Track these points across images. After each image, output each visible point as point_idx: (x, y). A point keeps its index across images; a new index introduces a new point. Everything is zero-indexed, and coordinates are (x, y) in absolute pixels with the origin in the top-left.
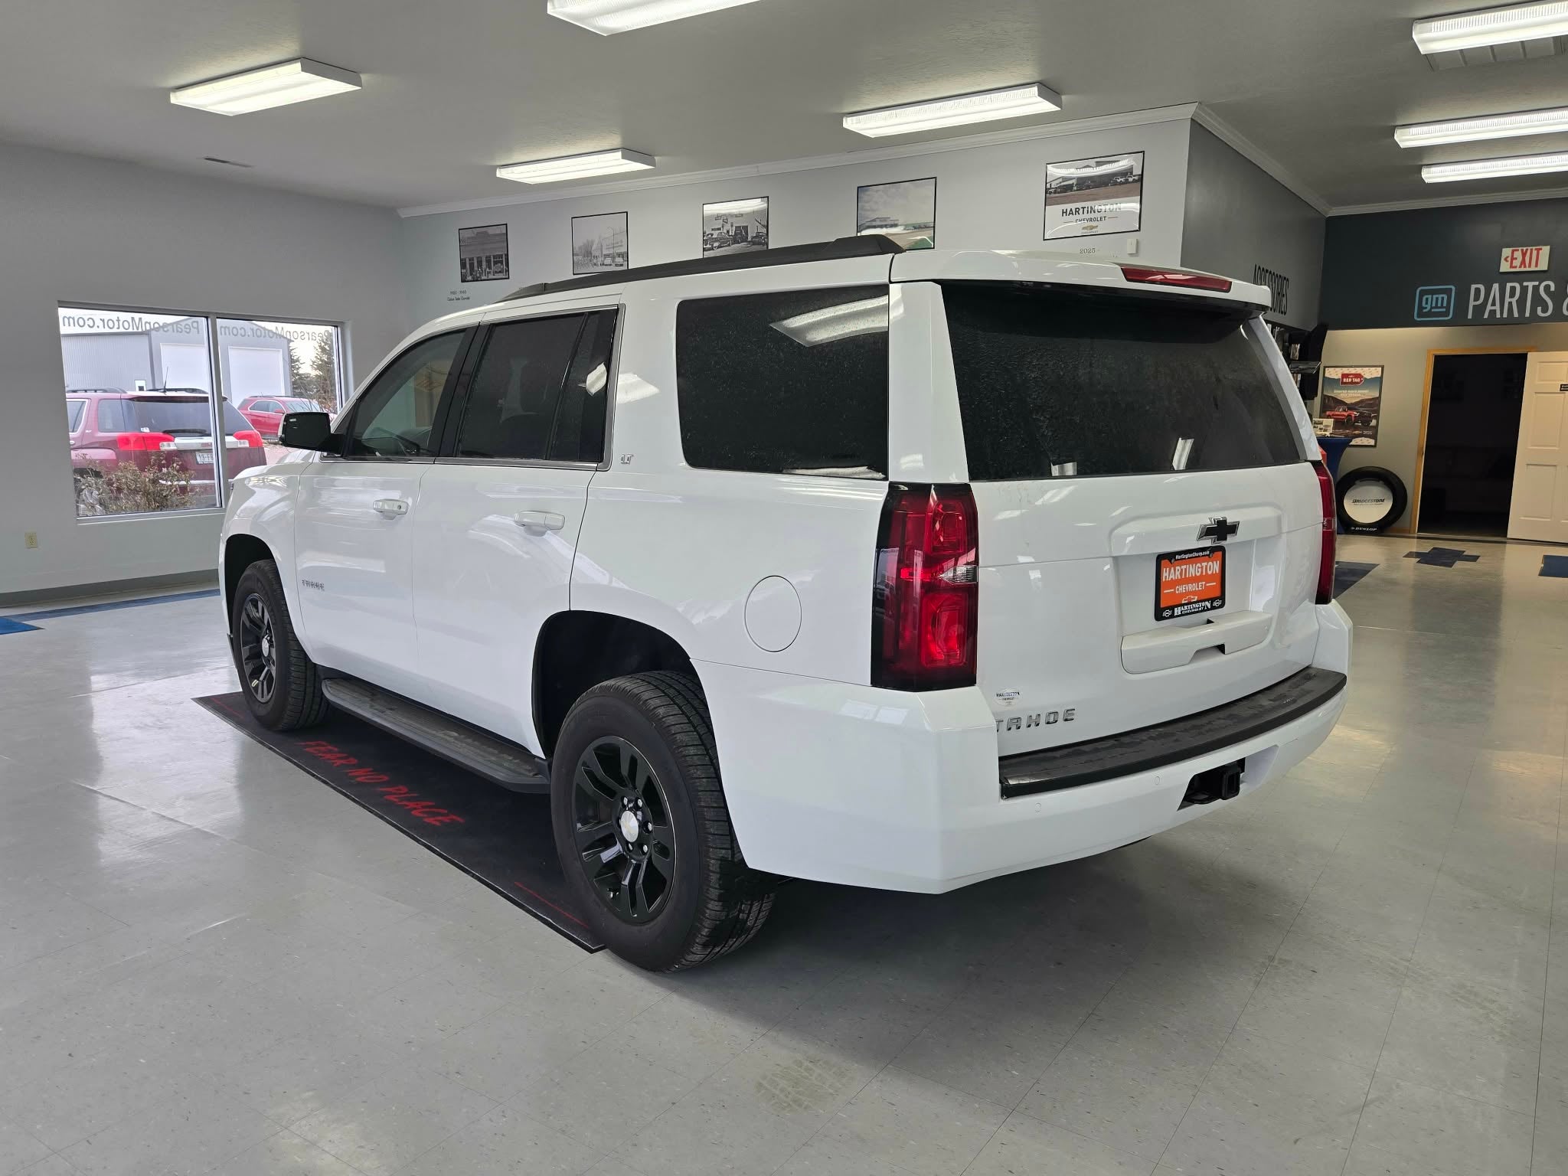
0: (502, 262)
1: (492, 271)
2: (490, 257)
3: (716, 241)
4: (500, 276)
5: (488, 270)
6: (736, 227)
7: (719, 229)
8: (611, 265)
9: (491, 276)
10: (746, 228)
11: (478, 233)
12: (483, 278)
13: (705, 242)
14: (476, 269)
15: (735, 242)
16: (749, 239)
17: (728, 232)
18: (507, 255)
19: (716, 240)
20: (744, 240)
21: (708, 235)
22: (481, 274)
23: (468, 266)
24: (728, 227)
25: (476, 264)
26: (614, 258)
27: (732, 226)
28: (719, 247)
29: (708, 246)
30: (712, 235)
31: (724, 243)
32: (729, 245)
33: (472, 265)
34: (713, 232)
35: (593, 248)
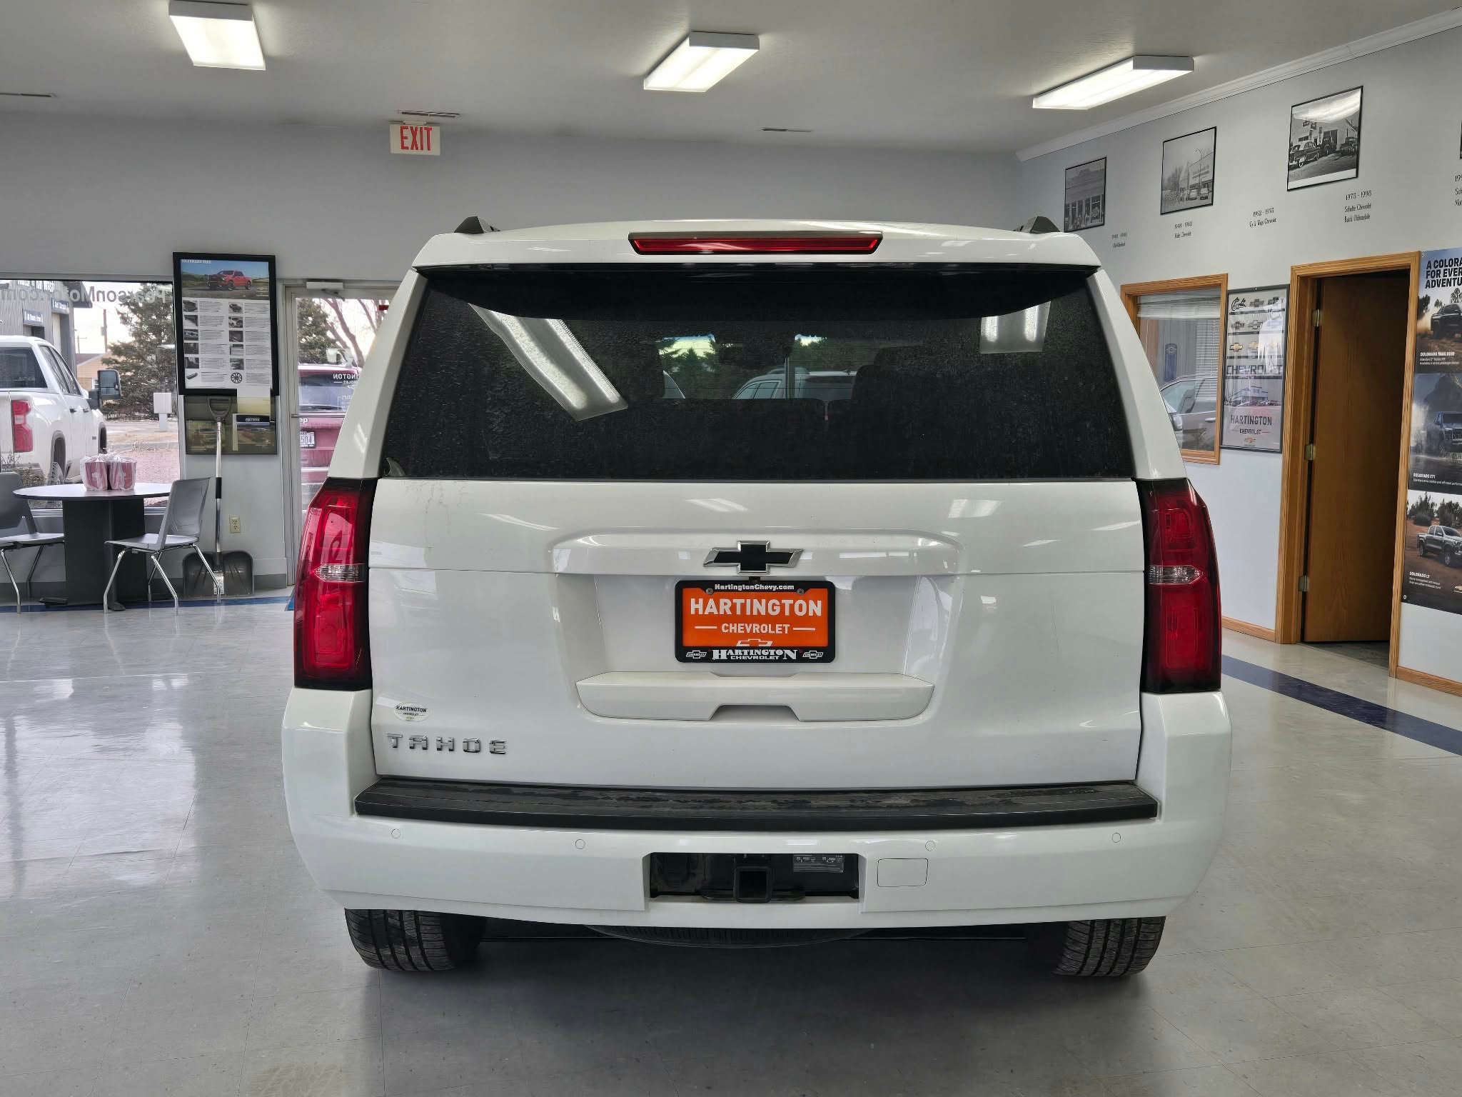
0: (1098, 204)
1: (1090, 217)
2: (1089, 200)
3: (1302, 156)
4: (1097, 222)
5: (1086, 216)
6: (1325, 133)
7: (1306, 138)
8: (1196, 199)
9: (1089, 224)
10: (1334, 133)
11: (1081, 172)
12: (1083, 226)
13: (1291, 157)
14: (1077, 215)
15: (1323, 154)
16: (1338, 149)
17: (1316, 140)
18: (1104, 196)
19: (1302, 153)
20: (1333, 150)
21: (1295, 146)
22: (1081, 222)
23: (1070, 214)
24: (1315, 134)
25: (1077, 211)
26: (1199, 189)
27: (1320, 132)
28: (1306, 163)
29: (1294, 163)
30: (1299, 146)
31: (1310, 157)
32: (1316, 160)
33: (1074, 210)
34: (1300, 143)
35: (1180, 179)
